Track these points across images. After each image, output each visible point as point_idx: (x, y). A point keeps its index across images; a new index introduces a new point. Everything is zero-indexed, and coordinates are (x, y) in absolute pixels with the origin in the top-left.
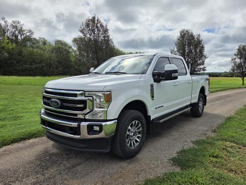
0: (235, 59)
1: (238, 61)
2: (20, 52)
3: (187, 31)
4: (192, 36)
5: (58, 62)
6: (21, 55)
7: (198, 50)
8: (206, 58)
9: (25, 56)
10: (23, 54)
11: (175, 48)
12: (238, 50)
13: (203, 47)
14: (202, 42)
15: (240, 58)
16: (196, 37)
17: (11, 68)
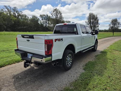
0: (110, 25)
1: (112, 25)
2: (19, 21)
3: (92, 13)
4: (94, 16)
5: (34, 25)
6: (19, 22)
7: (96, 21)
8: (99, 24)
9: (20, 23)
10: (20, 22)
11: (87, 20)
12: (112, 21)
13: (98, 20)
14: (98, 18)
15: (113, 24)
16: (95, 16)
17: (15, 28)
